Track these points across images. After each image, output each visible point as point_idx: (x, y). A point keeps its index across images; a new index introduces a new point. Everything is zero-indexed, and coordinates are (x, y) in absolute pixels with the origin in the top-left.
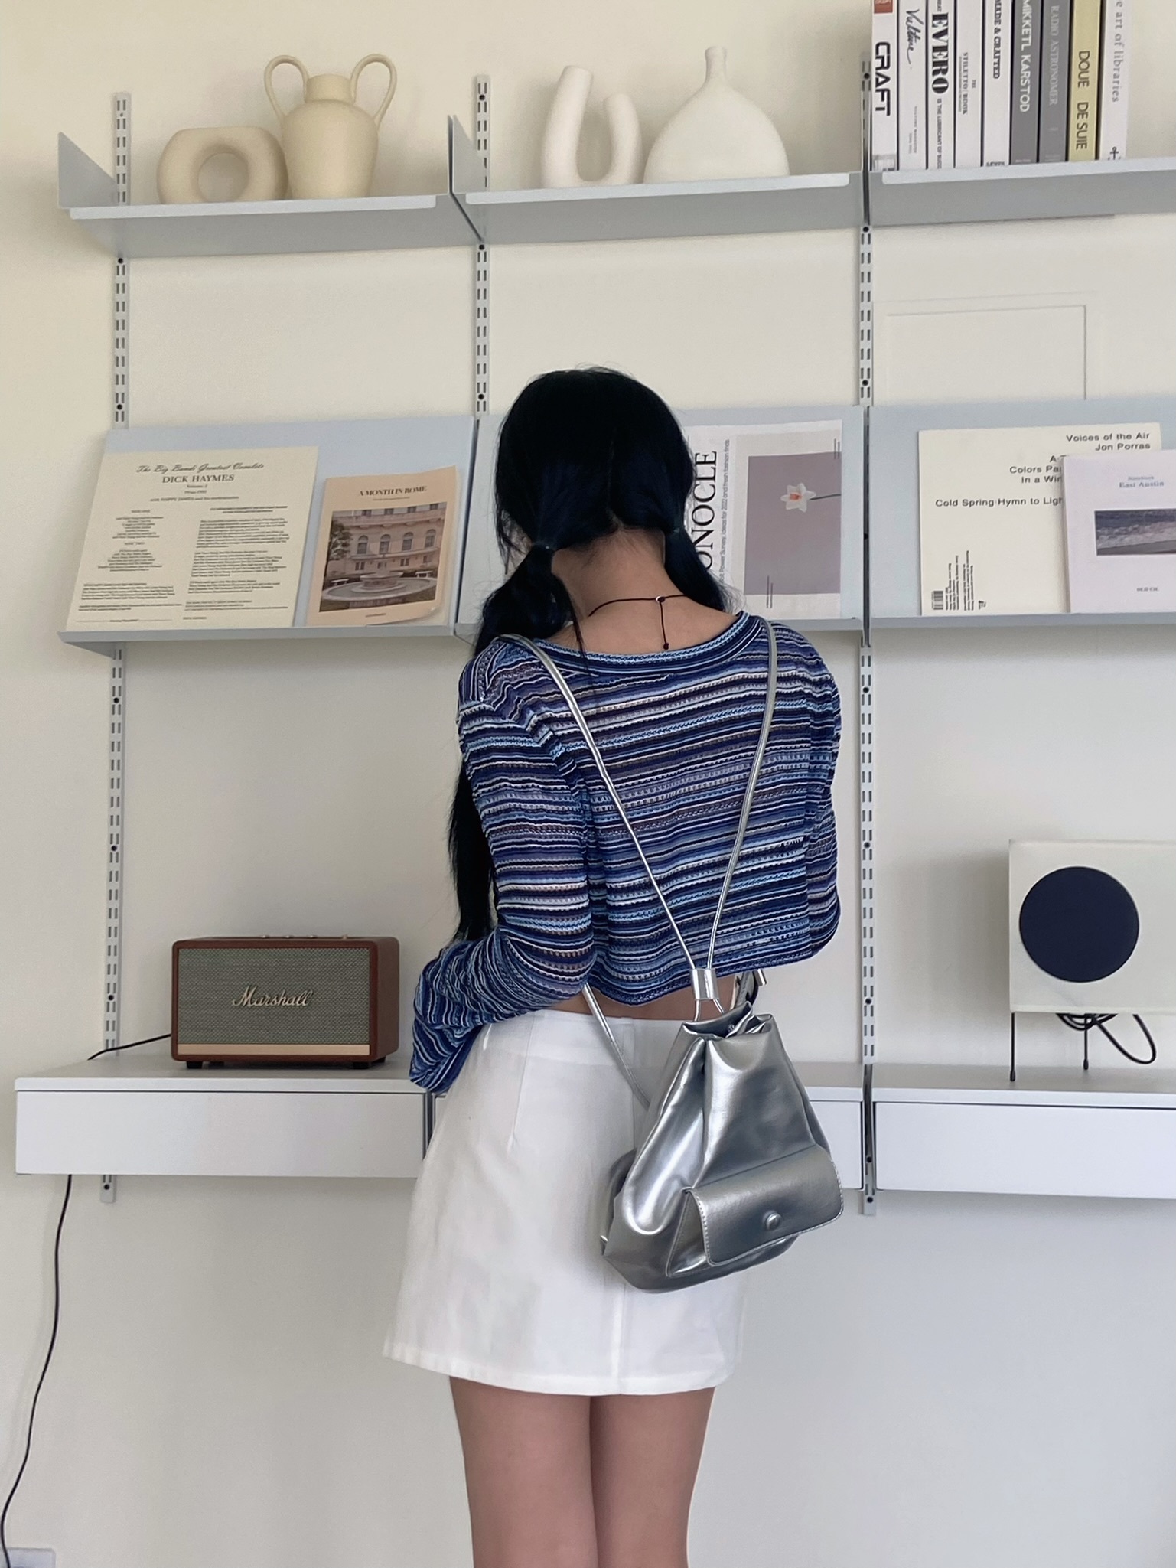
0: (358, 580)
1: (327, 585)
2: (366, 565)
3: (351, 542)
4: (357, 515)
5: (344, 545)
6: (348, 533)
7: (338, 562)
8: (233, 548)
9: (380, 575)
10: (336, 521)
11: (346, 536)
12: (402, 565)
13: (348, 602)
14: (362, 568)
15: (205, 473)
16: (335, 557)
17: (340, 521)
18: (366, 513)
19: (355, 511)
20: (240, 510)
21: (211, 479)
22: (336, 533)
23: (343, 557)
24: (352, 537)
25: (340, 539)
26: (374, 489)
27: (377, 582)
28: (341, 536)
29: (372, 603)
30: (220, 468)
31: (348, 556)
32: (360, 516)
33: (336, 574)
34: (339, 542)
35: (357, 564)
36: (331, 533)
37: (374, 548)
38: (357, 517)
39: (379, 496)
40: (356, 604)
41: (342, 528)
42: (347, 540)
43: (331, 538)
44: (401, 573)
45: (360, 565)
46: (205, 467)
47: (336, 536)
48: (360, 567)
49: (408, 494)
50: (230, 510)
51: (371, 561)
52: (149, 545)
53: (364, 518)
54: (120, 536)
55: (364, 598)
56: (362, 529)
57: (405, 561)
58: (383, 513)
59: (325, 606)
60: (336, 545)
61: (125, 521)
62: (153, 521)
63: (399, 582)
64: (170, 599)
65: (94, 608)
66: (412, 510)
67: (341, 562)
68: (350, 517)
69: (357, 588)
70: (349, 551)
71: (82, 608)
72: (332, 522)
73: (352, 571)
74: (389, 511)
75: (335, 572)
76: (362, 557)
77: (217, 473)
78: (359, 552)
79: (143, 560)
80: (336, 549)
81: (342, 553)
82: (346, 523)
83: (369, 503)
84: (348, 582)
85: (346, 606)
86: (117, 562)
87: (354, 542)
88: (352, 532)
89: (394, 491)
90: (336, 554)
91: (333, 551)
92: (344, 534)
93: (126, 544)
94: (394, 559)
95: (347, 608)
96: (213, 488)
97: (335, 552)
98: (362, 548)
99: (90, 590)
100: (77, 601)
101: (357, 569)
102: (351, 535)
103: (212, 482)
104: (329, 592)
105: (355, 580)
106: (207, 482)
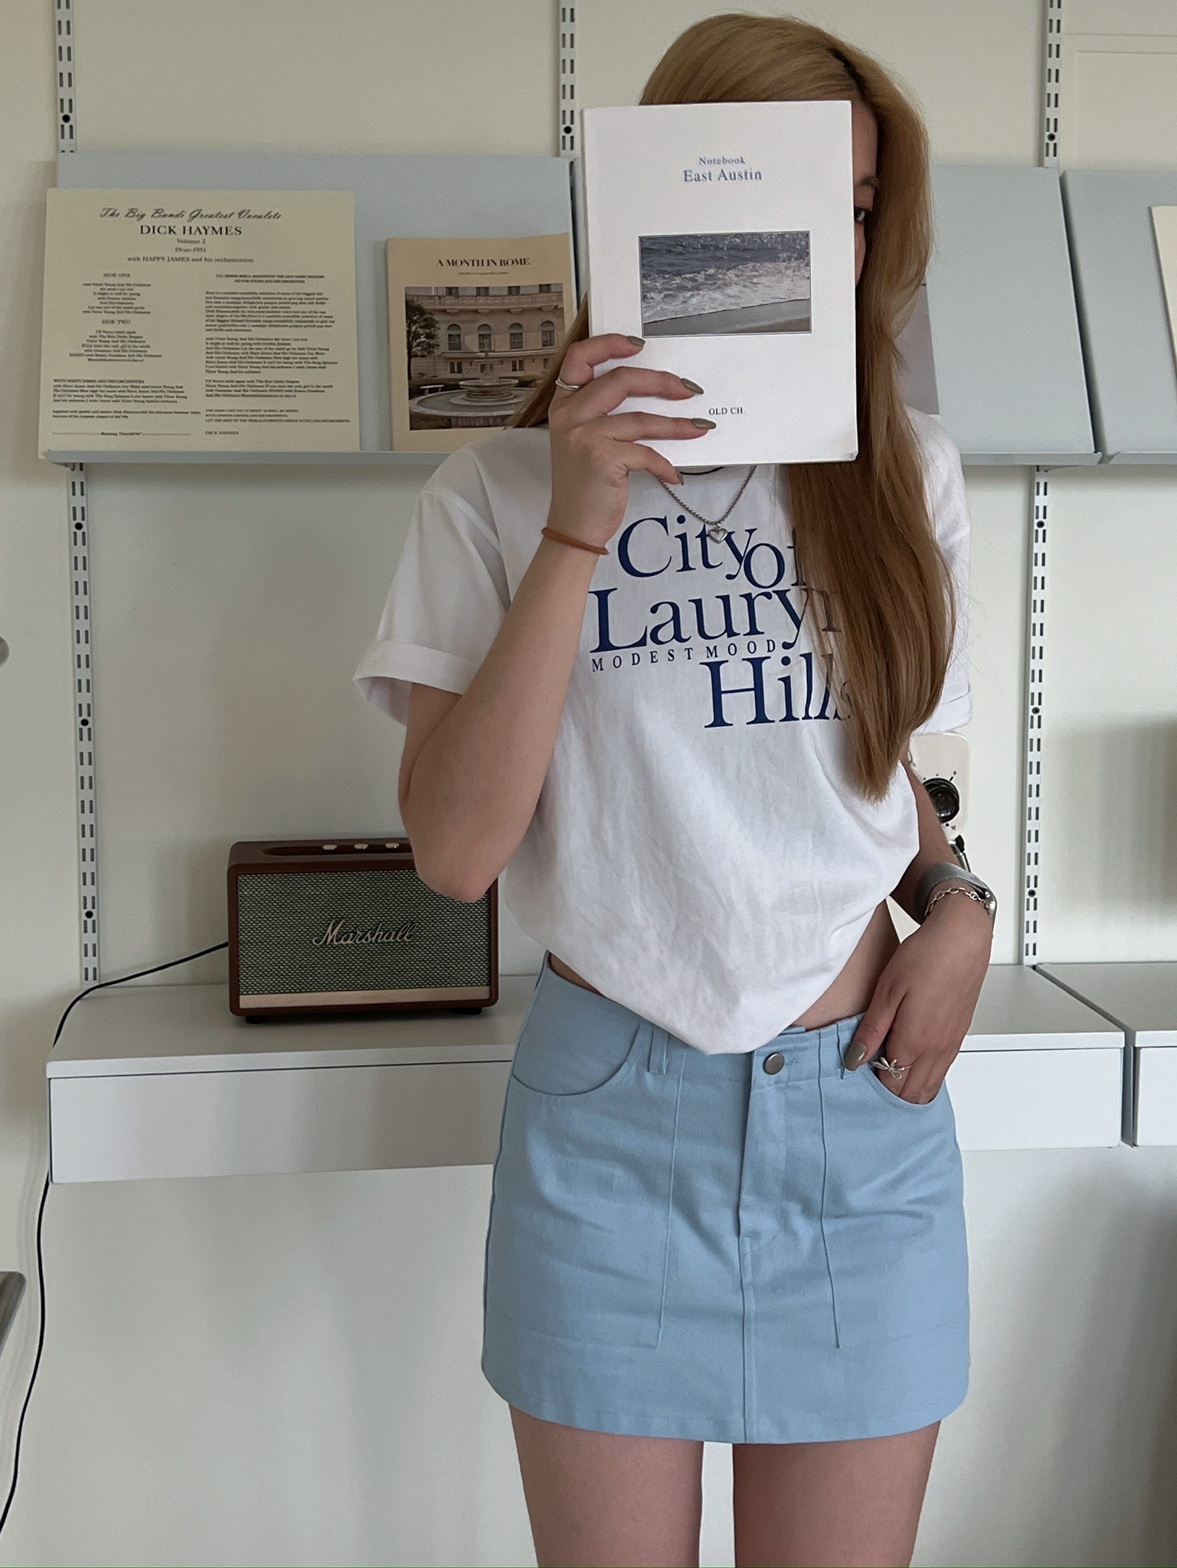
0: (457, 387)
1: (414, 392)
2: (465, 366)
3: (437, 332)
4: (440, 293)
5: (430, 336)
6: (433, 320)
7: (423, 360)
8: (257, 333)
9: (486, 381)
10: (413, 302)
11: (430, 324)
12: (514, 370)
13: (449, 418)
14: (460, 371)
15: (198, 223)
16: (420, 354)
17: (417, 302)
18: (451, 291)
19: (437, 288)
20: (258, 279)
21: (210, 231)
22: (415, 318)
23: (430, 353)
24: (437, 325)
25: (421, 327)
26: (458, 258)
27: (484, 392)
28: (423, 324)
29: (482, 422)
30: (219, 215)
31: (437, 352)
32: (444, 297)
33: (425, 377)
34: (421, 331)
35: (452, 365)
36: (408, 317)
37: (471, 342)
38: (440, 297)
39: (465, 268)
40: (460, 422)
41: (421, 311)
42: (433, 329)
43: (409, 326)
44: (517, 381)
45: (457, 366)
46: (196, 214)
47: (415, 322)
48: (456, 370)
49: (504, 268)
50: (243, 278)
51: (471, 360)
52: (136, 324)
53: (449, 300)
54: (92, 310)
55: (470, 414)
56: (448, 313)
57: (518, 364)
58: (474, 293)
59: (418, 422)
60: (417, 336)
61: (98, 289)
62: (137, 290)
63: (515, 393)
64: (181, 405)
65: (74, 414)
66: (514, 290)
67: (429, 360)
68: (431, 297)
69: (458, 399)
70: (438, 346)
71: (57, 414)
72: (408, 304)
73: (445, 373)
74: (483, 291)
75: (423, 374)
76: (455, 354)
77: (217, 223)
78: (452, 347)
79: (132, 347)
80: (418, 341)
81: (429, 349)
82: (427, 305)
83: (451, 278)
84: (443, 389)
85: (446, 423)
86: (96, 349)
87: (442, 333)
88: (436, 317)
89: (485, 263)
90: (419, 348)
91: (415, 344)
92: (425, 320)
93: (105, 322)
94: (502, 360)
95: (449, 427)
96: (216, 245)
97: (418, 345)
98: (455, 342)
99: (65, 389)
100: (47, 404)
101: (452, 372)
102: (437, 322)
103: (210, 237)
104: (419, 403)
105: (451, 387)
106: (204, 235)
